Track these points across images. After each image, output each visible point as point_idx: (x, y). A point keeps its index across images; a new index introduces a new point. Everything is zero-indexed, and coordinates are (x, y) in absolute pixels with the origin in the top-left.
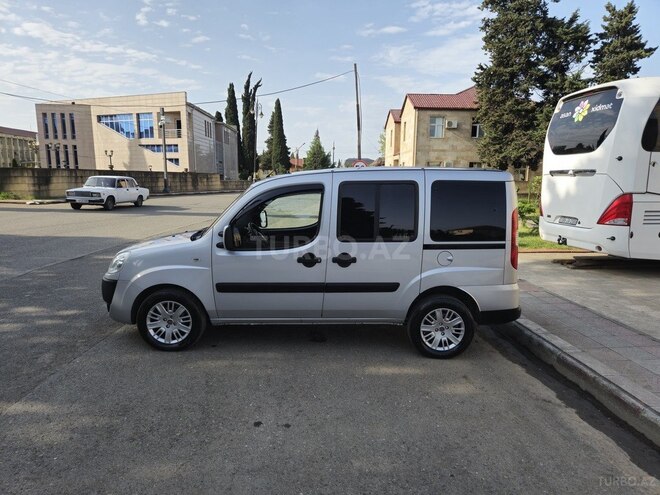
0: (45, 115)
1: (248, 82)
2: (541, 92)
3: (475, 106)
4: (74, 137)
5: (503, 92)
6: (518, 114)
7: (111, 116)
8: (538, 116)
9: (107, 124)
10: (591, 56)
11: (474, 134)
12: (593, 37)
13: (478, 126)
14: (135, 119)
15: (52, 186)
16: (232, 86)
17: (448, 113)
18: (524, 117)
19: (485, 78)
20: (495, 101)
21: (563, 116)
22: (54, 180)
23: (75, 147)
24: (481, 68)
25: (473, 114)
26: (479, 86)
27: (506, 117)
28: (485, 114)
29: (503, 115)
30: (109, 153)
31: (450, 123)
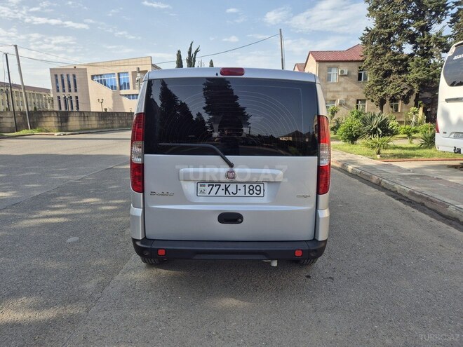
0: (56, 76)
1: (191, 49)
2: (411, 46)
3: (361, 59)
4: (76, 91)
5: (384, 47)
6: (395, 62)
7: (101, 75)
8: (411, 64)
9: (98, 81)
10: (449, 18)
11: (360, 79)
12: (451, 5)
13: (363, 72)
14: (116, 77)
15: (70, 123)
16: (179, 52)
17: (341, 64)
18: (400, 64)
19: (370, 37)
20: (377, 54)
21: (456, 58)
22: (71, 119)
23: (77, 97)
24: (367, 30)
25: (360, 64)
26: (365, 43)
27: (385, 65)
28: (369, 64)
29: (383, 64)
30: (101, 101)
31: (342, 72)
